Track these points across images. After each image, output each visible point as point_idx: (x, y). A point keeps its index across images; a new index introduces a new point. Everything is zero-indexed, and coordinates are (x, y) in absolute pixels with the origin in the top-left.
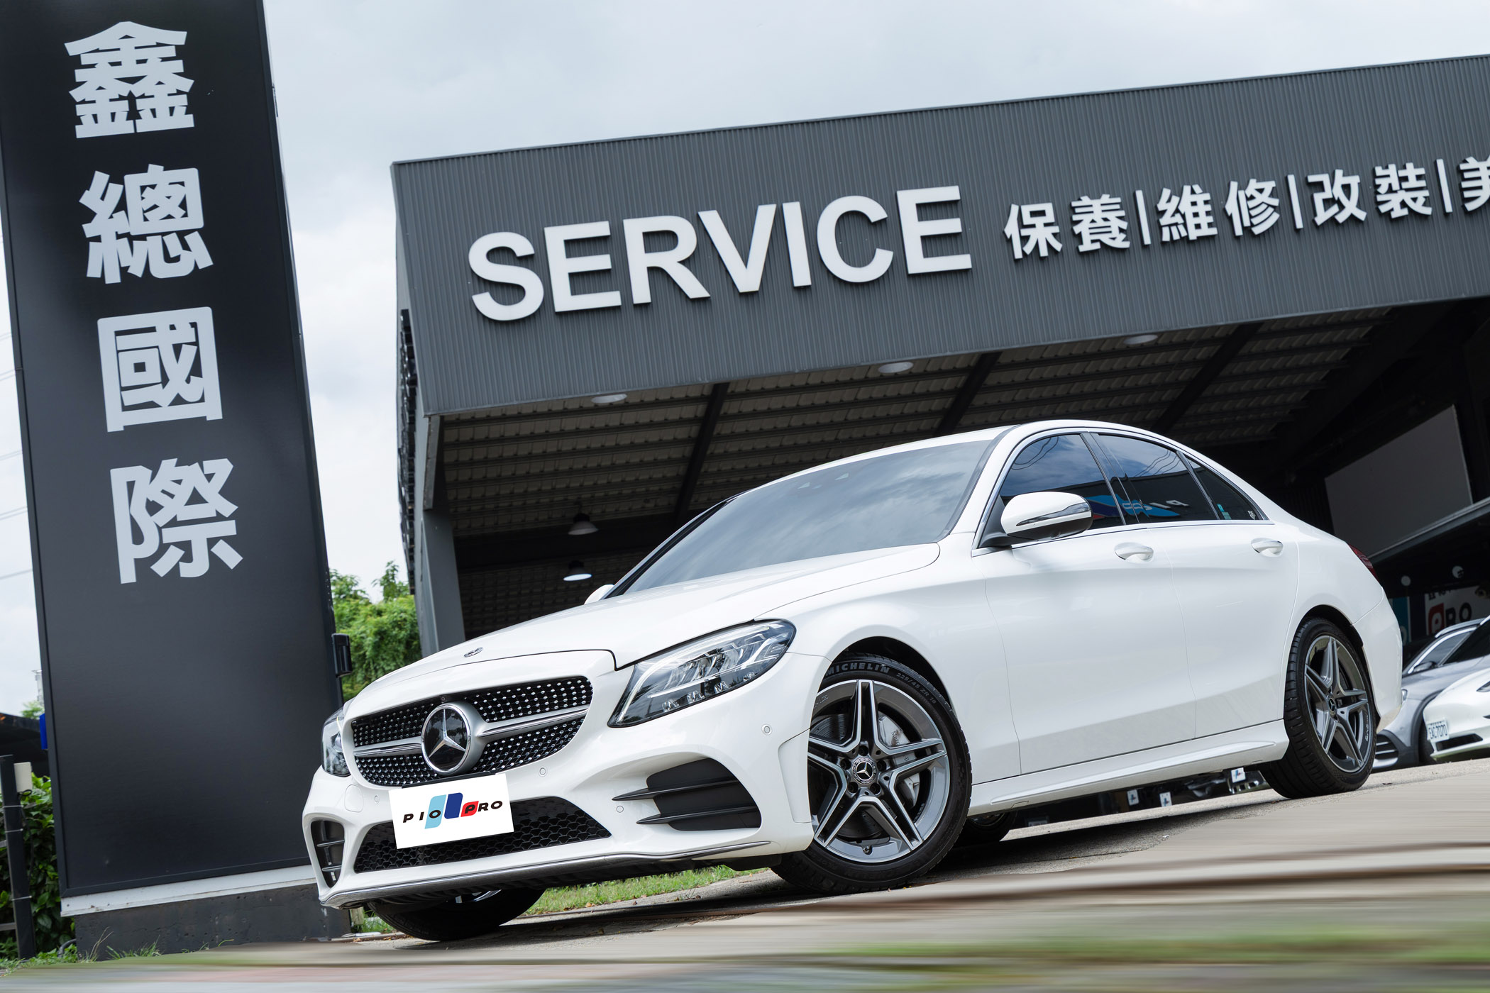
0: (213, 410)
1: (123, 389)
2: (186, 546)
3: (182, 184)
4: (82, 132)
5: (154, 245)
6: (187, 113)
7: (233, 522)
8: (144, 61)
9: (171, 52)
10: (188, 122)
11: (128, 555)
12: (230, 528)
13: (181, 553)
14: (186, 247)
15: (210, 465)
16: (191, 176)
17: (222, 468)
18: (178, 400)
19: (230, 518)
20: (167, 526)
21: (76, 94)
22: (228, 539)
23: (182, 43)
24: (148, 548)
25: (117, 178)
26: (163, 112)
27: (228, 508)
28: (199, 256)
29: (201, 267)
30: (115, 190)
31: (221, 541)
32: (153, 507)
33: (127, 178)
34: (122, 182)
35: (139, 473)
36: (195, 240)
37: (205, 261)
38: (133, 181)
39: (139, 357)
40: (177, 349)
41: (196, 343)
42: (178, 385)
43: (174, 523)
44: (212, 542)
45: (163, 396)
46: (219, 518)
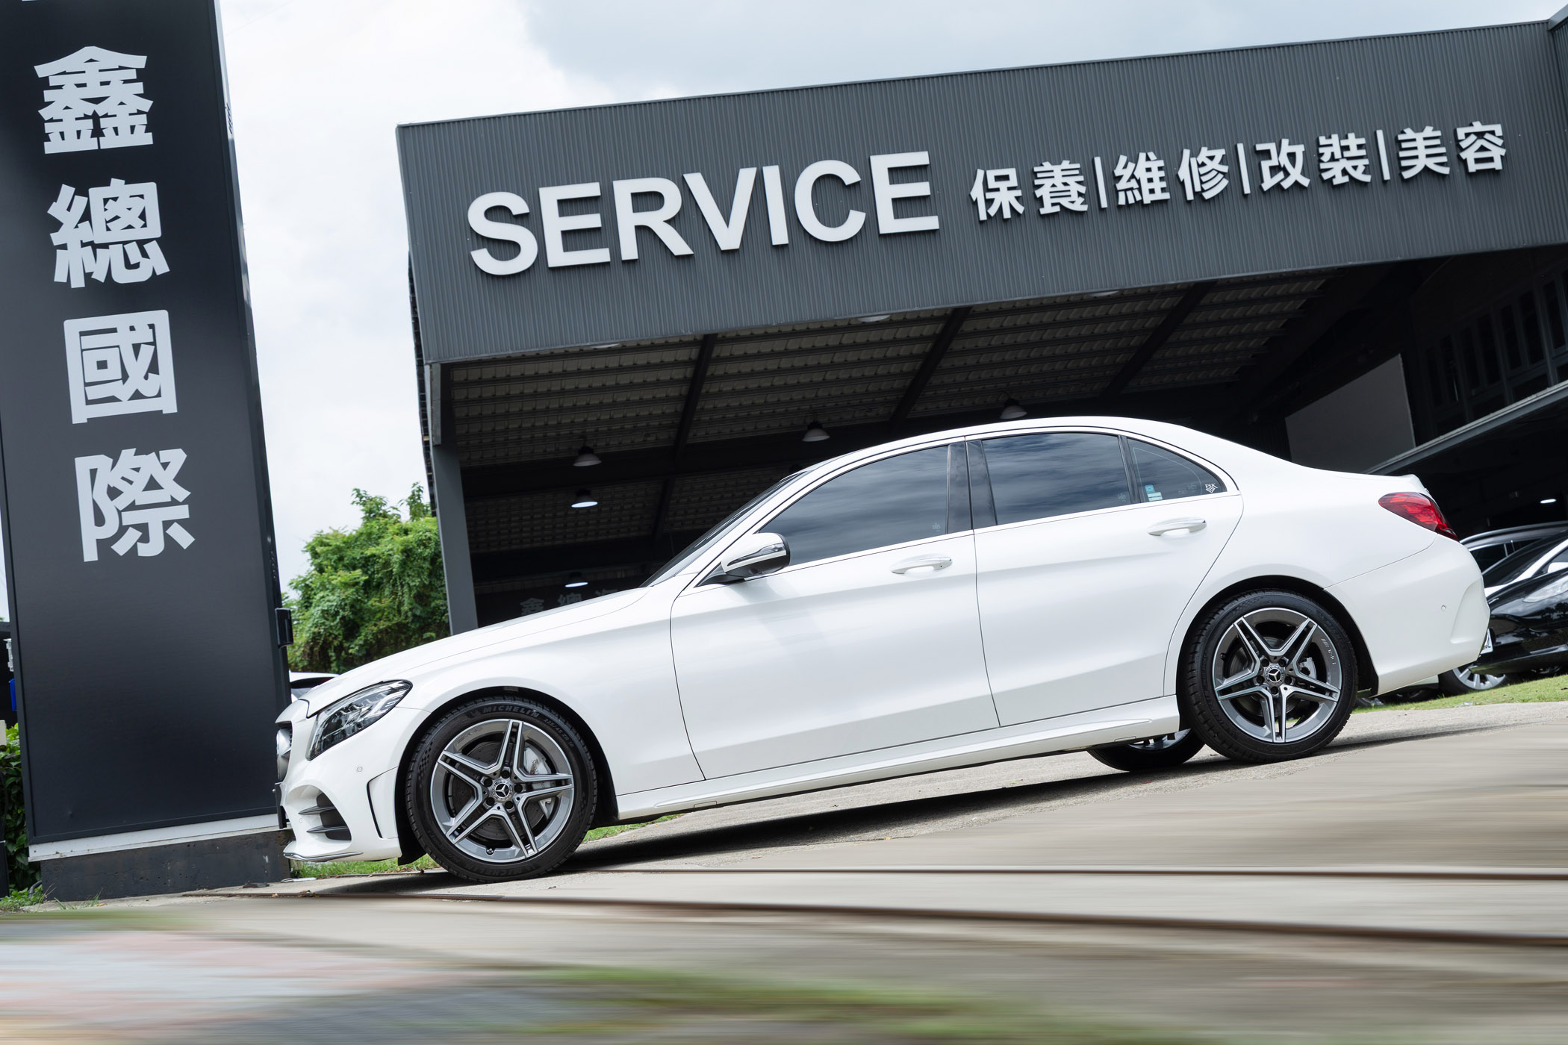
0: (168, 404)
1: (86, 385)
2: (143, 528)
3: (142, 196)
4: (50, 148)
5: (116, 252)
6: (147, 131)
7: (186, 507)
8: (107, 83)
9: (133, 75)
10: (148, 139)
11: (90, 536)
12: (183, 512)
13: (139, 534)
14: (145, 255)
15: (166, 455)
16: (150, 189)
17: (176, 457)
18: (137, 395)
19: (183, 503)
20: (127, 509)
21: (45, 112)
22: (182, 522)
23: (143, 66)
24: (109, 530)
25: (82, 191)
26: (124, 130)
27: (182, 494)
28: (157, 263)
29: (158, 273)
30: (80, 202)
31: (175, 524)
32: (113, 493)
33: (92, 191)
34: (87, 195)
35: (101, 461)
36: (153, 248)
37: (163, 268)
38: (97, 193)
39: (101, 355)
40: (136, 348)
41: (154, 343)
42: (136, 382)
43: (132, 507)
44: (167, 525)
45: (123, 391)
46: (174, 502)
